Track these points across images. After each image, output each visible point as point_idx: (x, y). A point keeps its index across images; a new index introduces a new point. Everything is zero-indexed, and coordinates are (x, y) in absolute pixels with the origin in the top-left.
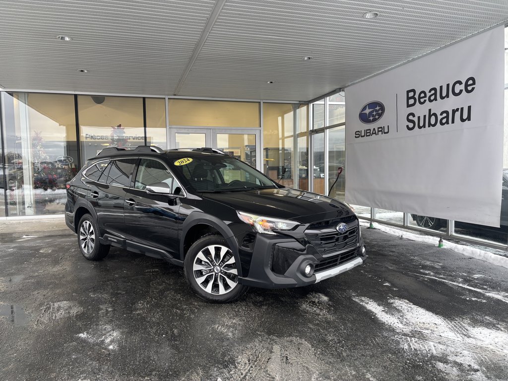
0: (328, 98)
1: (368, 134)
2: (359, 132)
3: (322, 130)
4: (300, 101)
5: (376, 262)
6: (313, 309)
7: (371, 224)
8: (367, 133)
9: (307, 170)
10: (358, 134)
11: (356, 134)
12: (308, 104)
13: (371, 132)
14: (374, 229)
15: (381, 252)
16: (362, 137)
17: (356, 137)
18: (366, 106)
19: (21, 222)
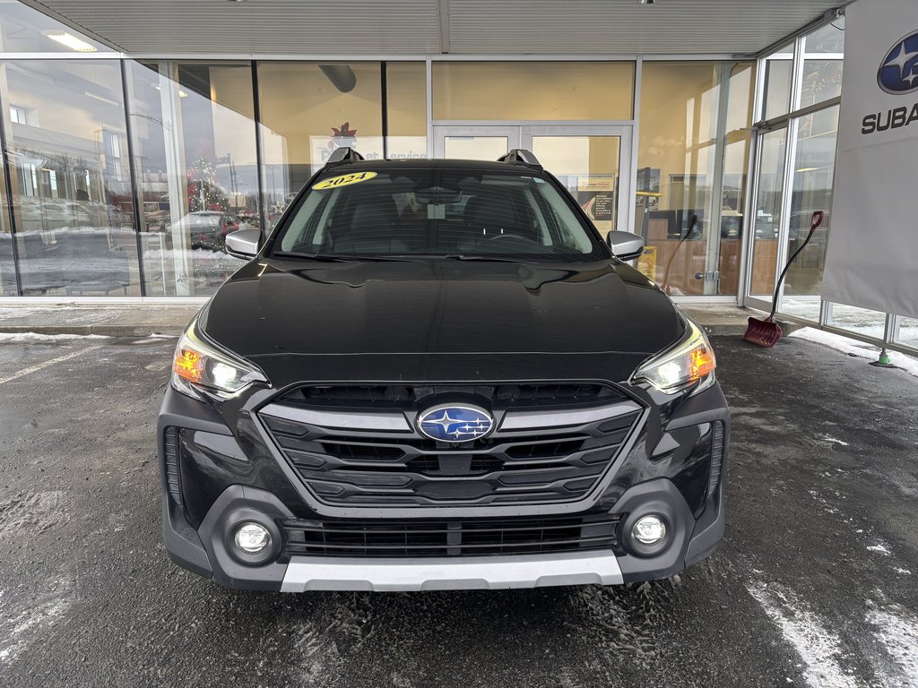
0: (804, 40)
1: (897, 122)
2: (873, 117)
3: (782, 122)
4: (734, 55)
5: (867, 465)
6: (607, 609)
7: (883, 355)
8: (895, 118)
9: (741, 220)
10: (871, 124)
11: (865, 124)
12: (755, 61)
13: (907, 116)
14: (892, 367)
15: (891, 436)
16: (880, 129)
17: (864, 132)
18: (900, 44)
19: (166, 307)
